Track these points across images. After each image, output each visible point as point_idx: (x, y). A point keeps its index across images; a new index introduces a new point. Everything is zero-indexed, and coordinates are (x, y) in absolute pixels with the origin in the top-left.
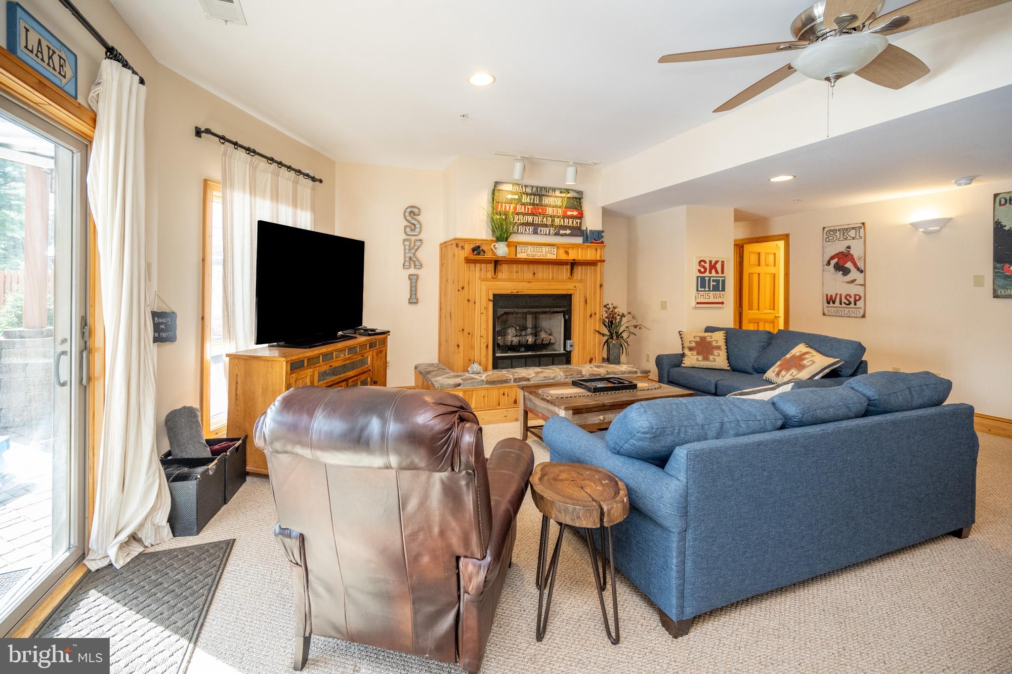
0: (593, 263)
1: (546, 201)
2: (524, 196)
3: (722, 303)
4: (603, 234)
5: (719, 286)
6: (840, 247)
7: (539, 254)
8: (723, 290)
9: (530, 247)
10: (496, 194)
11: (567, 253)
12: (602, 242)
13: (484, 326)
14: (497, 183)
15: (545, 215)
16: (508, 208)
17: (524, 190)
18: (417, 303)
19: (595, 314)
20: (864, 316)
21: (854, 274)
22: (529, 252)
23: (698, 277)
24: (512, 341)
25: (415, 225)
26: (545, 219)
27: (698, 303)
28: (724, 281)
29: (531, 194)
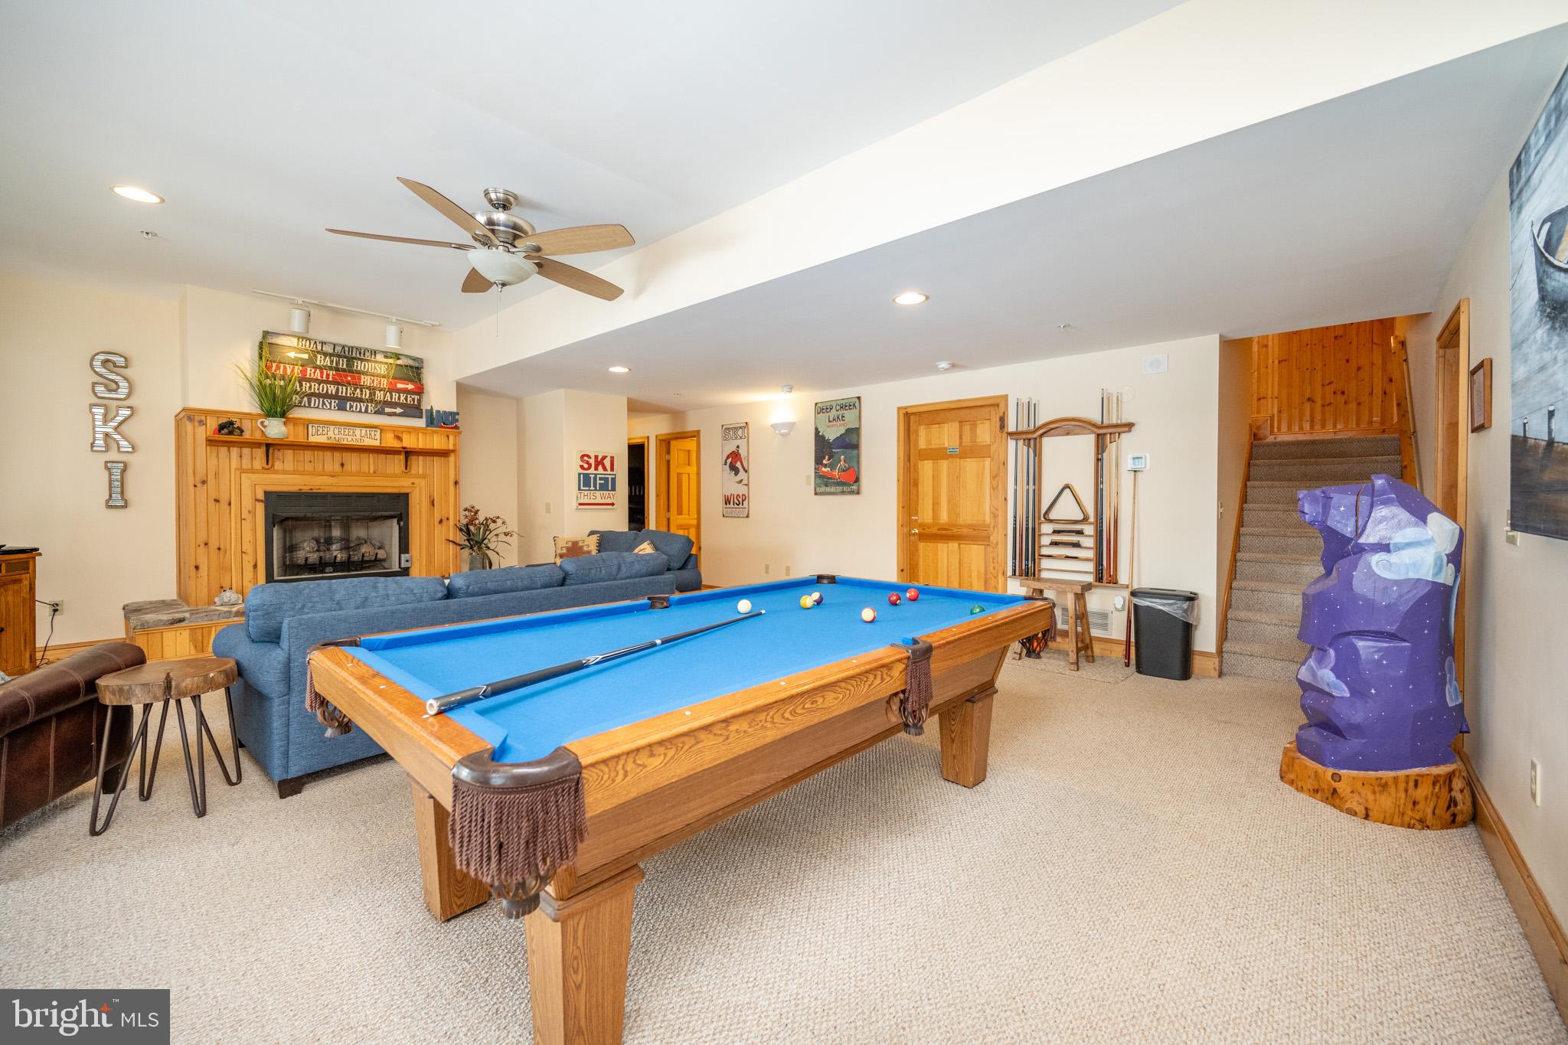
0: (444, 454)
1: (359, 366)
2: (319, 356)
3: (613, 504)
4: (457, 417)
5: (607, 485)
6: (731, 448)
7: (350, 438)
8: (614, 489)
9: (332, 428)
10: (266, 349)
11: (399, 438)
12: (456, 427)
13: (247, 536)
14: (266, 334)
15: (356, 385)
16: (289, 371)
17: (319, 348)
18: (125, 506)
19: (448, 519)
20: (748, 516)
21: (742, 475)
22: (331, 434)
23: (579, 474)
24: (307, 559)
25: (116, 383)
26: (358, 390)
27: (580, 504)
28: (614, 480)
29: (331, 355)
